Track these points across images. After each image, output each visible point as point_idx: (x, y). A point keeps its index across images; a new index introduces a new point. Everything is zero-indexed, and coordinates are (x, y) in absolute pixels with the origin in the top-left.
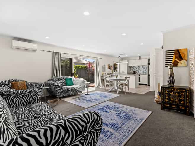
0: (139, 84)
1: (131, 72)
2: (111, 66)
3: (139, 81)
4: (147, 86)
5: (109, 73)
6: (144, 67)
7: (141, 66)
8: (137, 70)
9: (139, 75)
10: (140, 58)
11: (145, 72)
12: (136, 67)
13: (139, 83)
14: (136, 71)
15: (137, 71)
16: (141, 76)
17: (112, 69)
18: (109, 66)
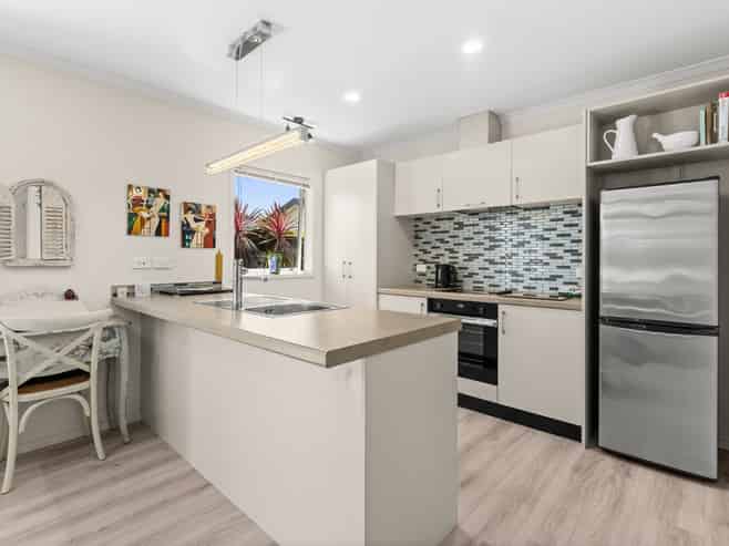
1: (422, 268)
6: (541, 222)
7: (512, 211)
8: (472, 257)
11: (553, 278)
12: (461, 226)
15: (474, 266)
17: (210, 242)
18: (155, 210)
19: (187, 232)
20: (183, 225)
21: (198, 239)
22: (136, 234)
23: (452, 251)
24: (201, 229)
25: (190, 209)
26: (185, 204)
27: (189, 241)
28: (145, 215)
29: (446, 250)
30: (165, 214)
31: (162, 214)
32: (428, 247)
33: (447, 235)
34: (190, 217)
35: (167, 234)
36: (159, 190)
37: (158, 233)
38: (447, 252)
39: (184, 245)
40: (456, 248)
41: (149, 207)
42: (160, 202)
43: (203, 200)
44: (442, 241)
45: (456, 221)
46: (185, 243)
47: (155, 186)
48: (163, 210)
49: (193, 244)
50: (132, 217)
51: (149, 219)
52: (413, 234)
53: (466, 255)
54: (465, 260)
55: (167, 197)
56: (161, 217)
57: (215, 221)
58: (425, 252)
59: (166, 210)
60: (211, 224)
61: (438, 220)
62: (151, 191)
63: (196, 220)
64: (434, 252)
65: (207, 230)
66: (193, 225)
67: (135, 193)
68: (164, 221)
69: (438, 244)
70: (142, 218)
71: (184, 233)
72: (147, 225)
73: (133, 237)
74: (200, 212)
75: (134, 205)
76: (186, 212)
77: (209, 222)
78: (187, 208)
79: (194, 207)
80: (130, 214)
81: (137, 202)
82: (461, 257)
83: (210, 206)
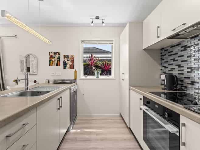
18: (56, 58)
19: (65, 64)
20: (64, 62)
21: (68, 66)
22: (51, 65)
23: (179, 66)
24: (69, 63)
25: (66, 57)
26: (64, 56)
27: (66, 67)
28: (53, 60)
29: (176, 65)
30: (59, 59)
31: (58, 59)
32: (166, 65)
33: (177, 55)
34: (66, 59)
35: (59, 65)
36: (57, 52)
37: (57, 65)
38: (177, 67)
39: (64, 68)
40: (182, 64)
41: (54, 58)
42: (57, 56)
43: (70, 54)
44: (174, 60)
45: (182, 45)
46: (64, 67)
47: (56, 51)
48: (58, 58)
49: (67, 68)
50: (50, 61)
51: (54, 61)
52: (160, 57)
53: (188, 68)
54: (188, 72)
55: (59, 54)
56: (58, 60)
57: (74, 60)
58: (166, 67)
59: (59, 58)
60: (73, 61)
61: (171, 47)
62: (55, 53)
63: (68, 60)
64: (170, 67)
65: (71, 63)
66: (67, 62)
67: (51, 54)
68: (58, 61)
69: (172, 62)
70: (53, 61)
71: (64, 65)
72: (54, 63)
73: (51, 66)
74: (69, 58)
75: (51, 58)
76: (64, 58)
77: (72, 61)
78: (65, 57)
79: (67, 56)
80: (50, 60)
81: (51, 56)
82: (186, 70)
83: (72, 56)
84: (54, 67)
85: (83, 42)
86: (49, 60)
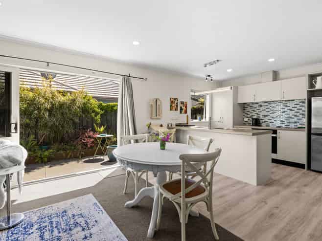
0: (274, 161)
1: (246, 119)
2: (182, 103)
3: (274, 150)
4: (305, 170)
5: (174, 123)
6: (291, 105)
7: (281, 102)
8: (265, 116)
9: (275, 132)
10: (276, 76)
11: (295, 122)
12: (261, 106)
13: (274, 156)
14: (261, 117)
15: (266, 119)
16: (281, 134)
17: (186, 112)
18: (175, 103)
19: (181, 109)
21: (183, 111)
23: (258, 114)
28: (173, 105)
29: (255, 114)
33: (256, 109)
34: (182, 105)
37: (176, 110)
41: (174, 103)
42: (176, 101)
43: (184, 100)
44: (254, 111)
45: (259, 104)
46: (181, 112)
47: (175, 98)
50: (171, 106)
52: (243, 108)
56: (176, 106)
57: (187, 106)
58: (247, 114)
59: (177, 104)
61: (252, 104)
64: (251, 114)
65: (185, 109)
66: (183, 107)
72: (174, 108)
75: (171, 103)
83: (186, 102)
84: (174, 112)
85: (192, 91)
86: (169, 105)
